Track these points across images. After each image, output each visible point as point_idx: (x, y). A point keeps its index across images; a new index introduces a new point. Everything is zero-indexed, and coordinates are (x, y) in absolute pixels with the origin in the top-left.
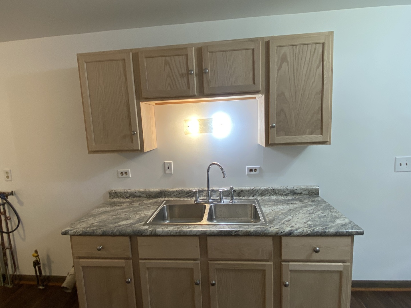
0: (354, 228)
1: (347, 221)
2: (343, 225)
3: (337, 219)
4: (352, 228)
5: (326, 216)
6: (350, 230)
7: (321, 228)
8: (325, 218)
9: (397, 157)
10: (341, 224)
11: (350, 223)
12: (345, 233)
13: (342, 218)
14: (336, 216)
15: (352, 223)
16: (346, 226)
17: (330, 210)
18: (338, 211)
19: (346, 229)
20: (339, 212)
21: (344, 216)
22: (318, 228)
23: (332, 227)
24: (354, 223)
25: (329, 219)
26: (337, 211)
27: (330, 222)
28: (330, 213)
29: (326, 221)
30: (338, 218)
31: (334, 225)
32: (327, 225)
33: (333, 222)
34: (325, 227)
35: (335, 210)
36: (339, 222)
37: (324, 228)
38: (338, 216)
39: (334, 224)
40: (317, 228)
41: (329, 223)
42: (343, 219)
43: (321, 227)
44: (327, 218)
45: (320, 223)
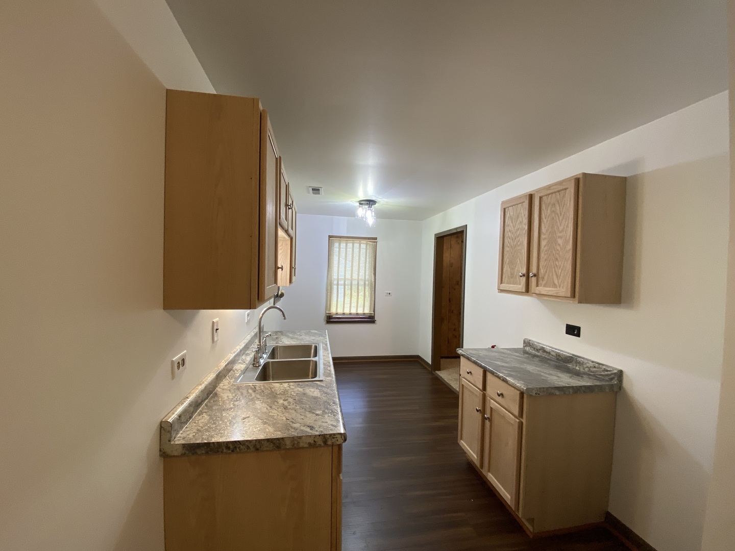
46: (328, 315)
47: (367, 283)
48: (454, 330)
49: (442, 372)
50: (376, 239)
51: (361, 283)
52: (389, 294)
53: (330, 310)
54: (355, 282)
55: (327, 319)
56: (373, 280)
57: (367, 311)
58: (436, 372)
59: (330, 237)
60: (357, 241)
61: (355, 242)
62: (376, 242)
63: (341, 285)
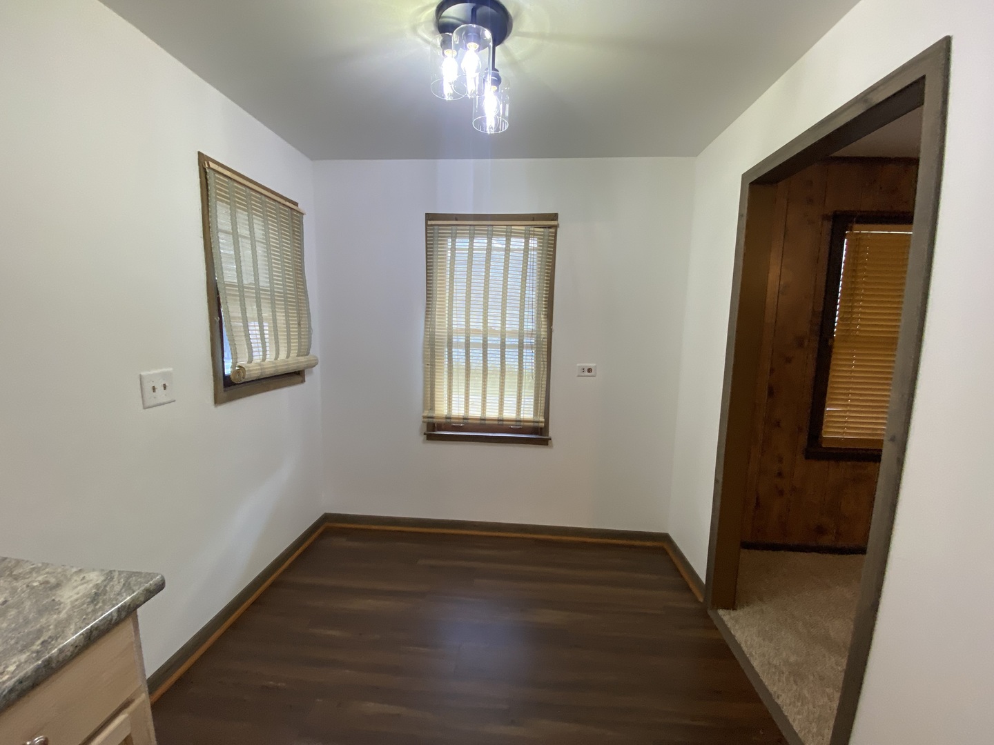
0: (134, 585)
1: (95, 577)
2: (96, 597)
3: (59, 592)
4: (127, 587)
5: (11, 601)
6: (129, 598)
7: (23, 657)
8: (13, 612)
9: (143, 374)
10: (85, 596)
11: (109, 576)
12: (115, 618)
13: (75, 578)
14: (47, 582)
15: (116, 575)
16: (105, 592)
17: (10, 575)
18: (43, 564)
19: (114, 602)
20: (46, 565)
21: (74, 570)
22: (12, 668)
23: (62, 627)
24: (120, 573)
25: (28, 604)
26: (40, 565)
27: (40, 613)
28: (20, 585)
29: (27, 622)
30: (58, 585)
31: (63, 615)
32: (40, 632)
33: (54, 607)
34: (39, 642)
35: (28, 568)
36: (70, 595)
37: (38, 652)
38: (53, 580)
39: (59, 612)
40: (7, 667)
41: (43, 621)
42: (77, 578)
43: (22, 651)
44: (19, 604)
45: (6, 642)
46: (426, 420)
47: (527, 341)
48: (780, 474)
49: (739, 613)
50: (554, 217)
51: (512, 341)
52: (590, 370)
53: (432, 408)
54: (494, 340)
55: (428, 430)
56: (544, 333)
57: (528, 414)
58: (721, 612)
59: (429, 217)
60: (501, 226)
61: (495, 228)
62: (556, 227)
63: (458, 345)
